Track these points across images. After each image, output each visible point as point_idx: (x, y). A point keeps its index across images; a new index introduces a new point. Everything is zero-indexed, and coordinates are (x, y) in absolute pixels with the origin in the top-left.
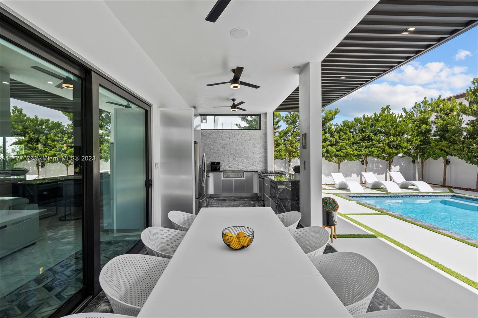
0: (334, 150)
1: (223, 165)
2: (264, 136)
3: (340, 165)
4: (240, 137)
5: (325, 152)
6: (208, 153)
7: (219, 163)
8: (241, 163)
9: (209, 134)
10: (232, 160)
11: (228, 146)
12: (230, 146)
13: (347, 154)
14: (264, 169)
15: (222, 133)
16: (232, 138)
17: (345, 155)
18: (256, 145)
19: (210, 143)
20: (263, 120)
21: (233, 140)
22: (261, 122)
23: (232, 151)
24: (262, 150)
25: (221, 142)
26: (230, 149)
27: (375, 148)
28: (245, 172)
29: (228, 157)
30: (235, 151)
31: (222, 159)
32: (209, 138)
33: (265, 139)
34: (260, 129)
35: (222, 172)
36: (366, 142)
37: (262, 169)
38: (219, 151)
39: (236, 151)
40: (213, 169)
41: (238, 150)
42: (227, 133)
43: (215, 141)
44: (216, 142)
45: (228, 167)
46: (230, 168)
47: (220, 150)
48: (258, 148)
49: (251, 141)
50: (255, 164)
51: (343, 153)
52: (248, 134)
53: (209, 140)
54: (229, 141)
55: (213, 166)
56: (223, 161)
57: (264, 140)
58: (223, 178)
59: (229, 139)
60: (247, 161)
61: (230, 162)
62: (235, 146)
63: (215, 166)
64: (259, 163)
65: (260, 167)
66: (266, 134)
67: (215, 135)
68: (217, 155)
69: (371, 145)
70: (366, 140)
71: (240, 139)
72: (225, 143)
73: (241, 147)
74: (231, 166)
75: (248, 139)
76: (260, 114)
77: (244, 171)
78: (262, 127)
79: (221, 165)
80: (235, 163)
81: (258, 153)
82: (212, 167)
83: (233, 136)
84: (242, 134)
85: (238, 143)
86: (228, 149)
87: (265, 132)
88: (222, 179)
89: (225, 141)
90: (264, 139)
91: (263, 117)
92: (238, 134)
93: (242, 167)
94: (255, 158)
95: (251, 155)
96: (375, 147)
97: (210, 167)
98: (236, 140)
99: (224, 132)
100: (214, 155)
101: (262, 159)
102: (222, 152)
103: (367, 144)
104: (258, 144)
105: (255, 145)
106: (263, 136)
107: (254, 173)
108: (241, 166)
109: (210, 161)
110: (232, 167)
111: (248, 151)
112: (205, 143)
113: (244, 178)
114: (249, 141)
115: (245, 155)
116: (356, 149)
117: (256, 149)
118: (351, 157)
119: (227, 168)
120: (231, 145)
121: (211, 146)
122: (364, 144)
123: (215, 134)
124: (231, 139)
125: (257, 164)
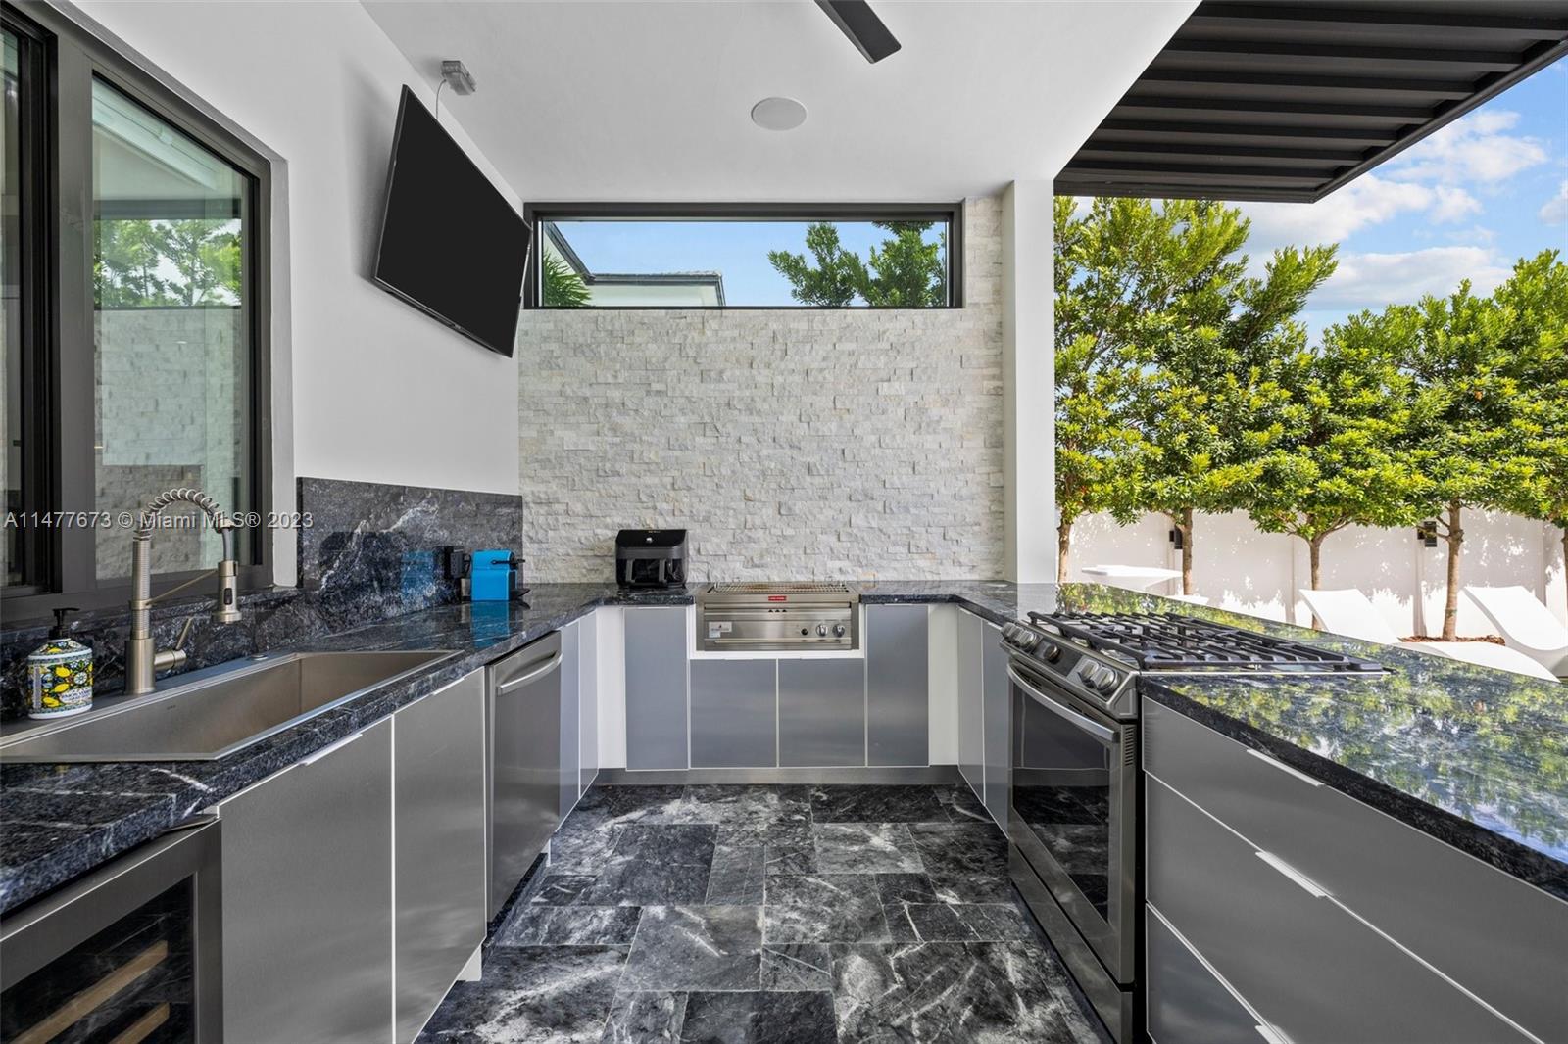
0: (1311, 469)
1: (709, 548)
2: (985, 352)
3: (1322, 548)
4: (825, 359)
5: (1260, 479)
6: (608, 466)
7: (676, 537)
8: (834, 538)
9: (611, 333)
10: (769, 512)
11: (744, 418)
12: (756, 419)
13: (1376, 489)
14: (988, 575)
15: (702, 332)
16: (768, 366)
17: (1361, 494)
18: (935, 412)
19: (616, 394)
20: (985, 241)
21: (779, 379)
22: (969, 256)
23: (771, 451)
24: (974, 450)
25: (694, 388)
26: (753, 440)
27: (1523, 459)
28: (862, 599)
29: (738, 493)
30: (788, 451)
31: (702, 509)
32: (613, 360)
33: (994, 371)
34: (957, 302)
35: (688, 602)
36: (1469, 424)
37: (975, 576)
38: (678, 453)
39: (795, 452)
40: (629, 577)
41: (806, 445)
42: (736, 333)
43: (655, 386)
44: (658, 392)
45: (738, 565)
46: (755, 566)
47: (683, 448)
48: (944, 429)
49: (898, 387)
50: (923, 544)
51: (1352, 481)
52: (880, 336)
53: (610, 380)
54: (747, 387)
55: (634, 554)
56: (707, 519)
57: (984, 377)
58: (704, 644)
59: (746, 372)
60: (874, 524)
61: (753, 527)
62: (788, 418)
63: (644, 553)
64: (951, 534)
65: (961, 565)
66: (1001, 335)
67: (652, 346)
68: (668, 480)
69: (1499, 444)
70: (1470, 418)
71: (821, 370)
72: (723, 400)
73: (831, 427)
74: (762, 557)
75: (876, 370)
76: (960, 206)
77: (853, 596)
78: (976, 285)
79: (691, 545)
80: (789, 532)
81: (944, 464)
82: (621, 565)
83: (779, 353)
84: (840, 339)
85: (807, 400)
86: (739, 440)
87: (994, 327)
88: (693, 654)
89: (722, 386)
90: (985, 372)
91: (982, 221)
92: (810, 338)
93: (838, 564)
94: (927, 499)
95: (897, 483)
96: (1520, 453)
97: (614, 561)
98: (797, 378)
99: (714, 325)
100: (649, 480)
101: (977, 509)
102: (701, 460)
103: (1477, 437)
104: (945, 403)
105: (922, 411)
106: (979, 352)
107: (931, 608)
108: (833, 554)
109: (618, 520)
110: (768, 559)
111: (877, 451)
112: (586, 399)
113: (855, 645)
114: (885, 388)
115: (858, 484)
116: (1423, 465)
117: (930, 441)
118: (1389, 508)
119: (736, 571)
120: (759, 413)
121: (627, 422)
122: (1464, 439)
123: (655, 340)
124: (766, 372)
125: (936, 538)
